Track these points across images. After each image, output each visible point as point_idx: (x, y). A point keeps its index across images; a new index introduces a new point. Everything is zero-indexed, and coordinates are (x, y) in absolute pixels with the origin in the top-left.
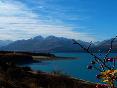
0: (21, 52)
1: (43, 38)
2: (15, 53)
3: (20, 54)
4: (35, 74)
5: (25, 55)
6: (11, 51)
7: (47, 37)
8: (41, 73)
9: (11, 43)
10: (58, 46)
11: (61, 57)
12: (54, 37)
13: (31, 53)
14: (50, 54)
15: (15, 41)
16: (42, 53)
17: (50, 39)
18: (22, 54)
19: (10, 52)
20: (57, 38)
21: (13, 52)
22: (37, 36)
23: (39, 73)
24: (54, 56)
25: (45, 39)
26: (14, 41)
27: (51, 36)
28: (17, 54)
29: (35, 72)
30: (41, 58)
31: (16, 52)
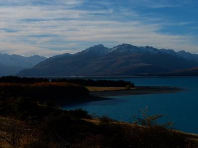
0: (64, 80)
1: (107, 49)
2: (50, 81)
3: (62, 84)
4: (97, 124)
5: (73, 84)
6: (44, 77)
7: (114, 48)
8: (110, 122)
9: (42, 62)
10: (140, 65)
11: (147, 88)
12: (129, 47)
13: (85, 81)
14: (123, 81)
15: (50, 58)
16: (108, 80)
17: (121, 51)
18: (66, 84)
19: (40, 80)
20: (136, 48)
21: (46, 80)
22: (95, 47)
23: (105, 123)
24: (133, 85)
25: (112, 51)
26: (48, 57)
27: (124, 45)
28: (55, 84)
29: (96, 122)
30: (105, 91)
31: (54, 80)
